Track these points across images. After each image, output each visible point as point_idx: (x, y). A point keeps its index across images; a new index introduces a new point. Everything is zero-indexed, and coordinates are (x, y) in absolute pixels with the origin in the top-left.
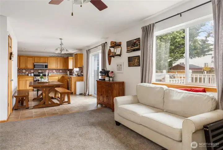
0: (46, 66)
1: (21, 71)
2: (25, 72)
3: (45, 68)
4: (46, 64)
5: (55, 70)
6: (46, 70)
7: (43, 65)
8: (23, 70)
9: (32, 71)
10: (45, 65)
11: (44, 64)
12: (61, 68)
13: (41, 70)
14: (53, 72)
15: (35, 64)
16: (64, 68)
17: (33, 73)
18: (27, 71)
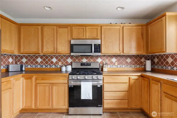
0: (98, 48)
1: (49, 60)
2: (56, 63)
3: (94, 52)
4: (98, 42)
5: (116, 56)
6: (97, 57)
7: (91, 45)
8: (52, 58)
9: (69, 60)
10: (95, 45)
11: (94, 42)
12: (133, 51)
13: (87, 57)
14: (112, 62)
15: (73, 42)
16: (140, 53)
17: (71, 64)
18: (59, 60)
